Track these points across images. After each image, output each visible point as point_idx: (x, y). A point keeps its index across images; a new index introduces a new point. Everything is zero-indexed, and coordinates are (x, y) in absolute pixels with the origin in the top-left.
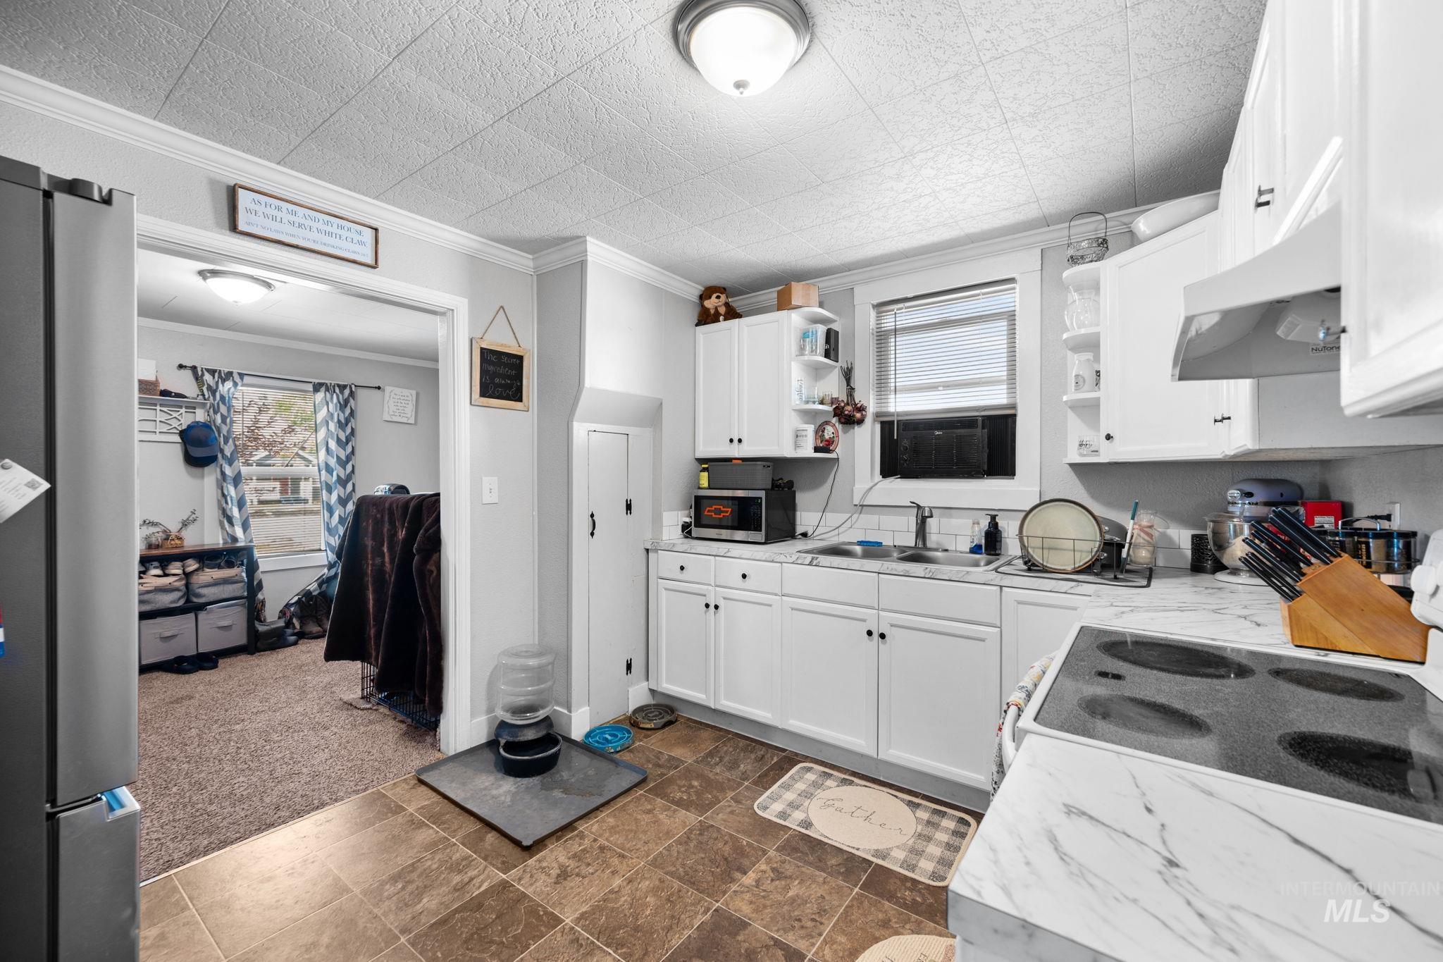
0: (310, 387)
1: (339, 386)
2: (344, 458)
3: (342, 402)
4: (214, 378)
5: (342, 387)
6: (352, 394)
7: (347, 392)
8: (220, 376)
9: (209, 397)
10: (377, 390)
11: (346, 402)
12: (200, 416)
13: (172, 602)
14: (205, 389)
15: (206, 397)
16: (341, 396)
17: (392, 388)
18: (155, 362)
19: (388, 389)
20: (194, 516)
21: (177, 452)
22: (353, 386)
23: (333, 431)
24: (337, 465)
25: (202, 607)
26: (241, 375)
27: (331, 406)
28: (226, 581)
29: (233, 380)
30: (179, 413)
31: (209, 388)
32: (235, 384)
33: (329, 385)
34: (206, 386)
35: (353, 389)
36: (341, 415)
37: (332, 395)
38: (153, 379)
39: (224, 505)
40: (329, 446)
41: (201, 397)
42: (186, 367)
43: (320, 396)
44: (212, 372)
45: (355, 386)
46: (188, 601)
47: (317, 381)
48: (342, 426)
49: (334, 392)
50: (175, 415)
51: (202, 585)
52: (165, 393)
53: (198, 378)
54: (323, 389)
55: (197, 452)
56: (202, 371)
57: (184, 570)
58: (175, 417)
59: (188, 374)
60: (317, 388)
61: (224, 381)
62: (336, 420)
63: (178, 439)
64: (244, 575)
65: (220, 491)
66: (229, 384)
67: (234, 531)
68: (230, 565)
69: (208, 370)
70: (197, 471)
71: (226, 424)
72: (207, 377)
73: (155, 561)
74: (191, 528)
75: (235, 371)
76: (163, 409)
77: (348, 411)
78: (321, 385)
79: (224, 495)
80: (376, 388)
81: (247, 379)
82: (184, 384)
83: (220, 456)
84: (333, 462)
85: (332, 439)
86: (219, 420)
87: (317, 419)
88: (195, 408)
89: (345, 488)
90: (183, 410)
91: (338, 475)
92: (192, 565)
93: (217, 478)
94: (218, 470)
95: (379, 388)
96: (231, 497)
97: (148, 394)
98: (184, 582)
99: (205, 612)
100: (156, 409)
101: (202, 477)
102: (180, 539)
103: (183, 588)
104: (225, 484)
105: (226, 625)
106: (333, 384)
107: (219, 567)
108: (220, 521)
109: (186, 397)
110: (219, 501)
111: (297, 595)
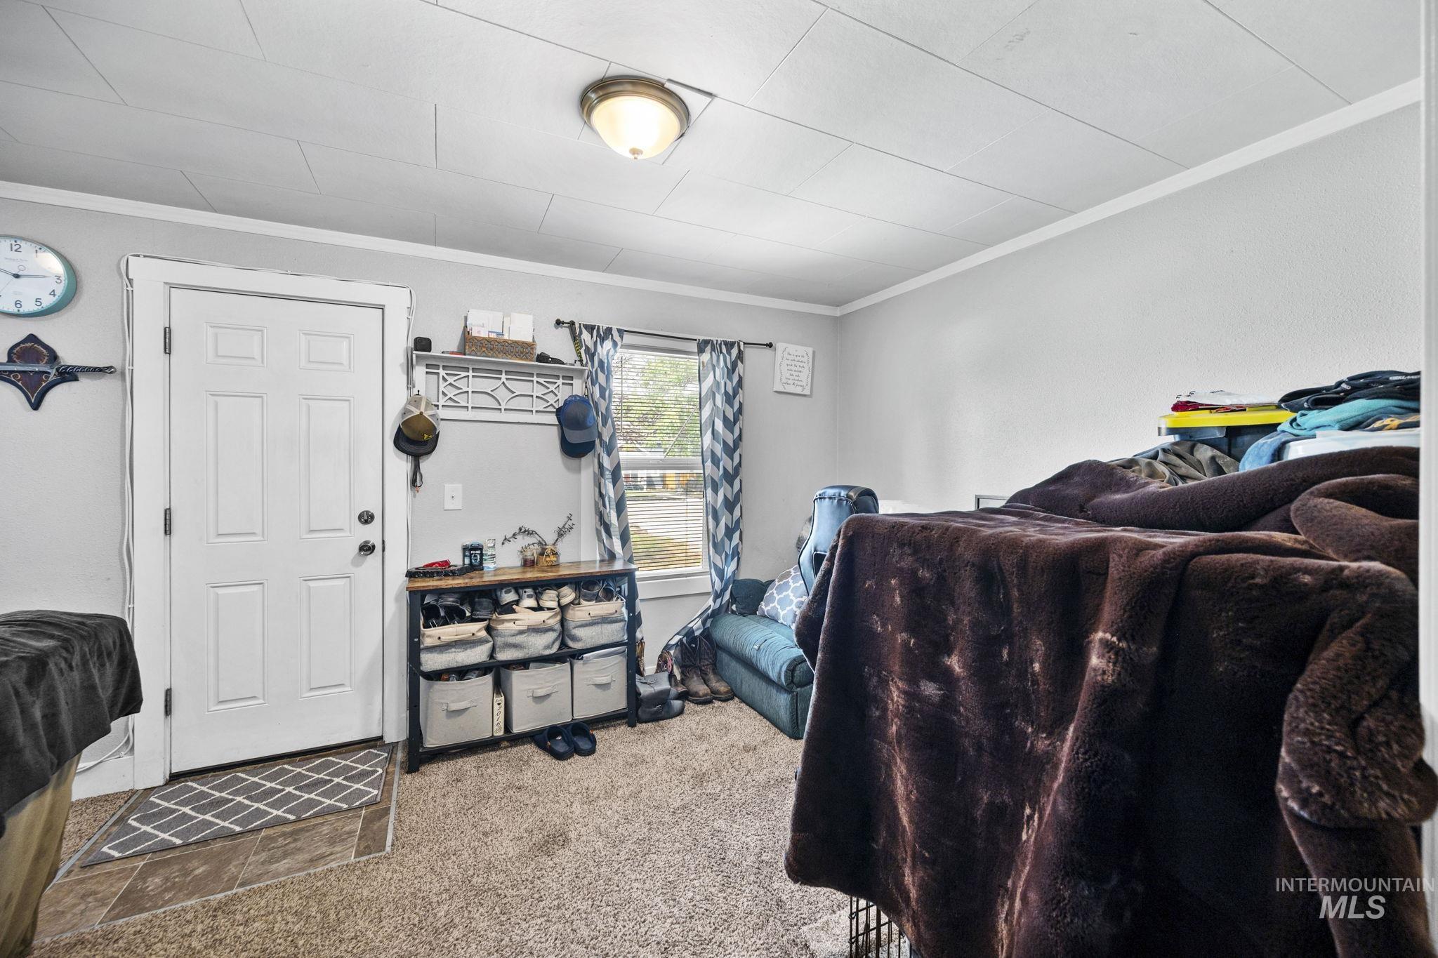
0: (694, 347)
1: (726, 343)
2: (731, 444)
3: (729, 367)
4: (592, 337)
5: (730, 345)
6: (740, 356)
7: (735, 352)
8: (599, 335)
9: (587, 362)
10: (768, 351)
11: (734, 365)
12: (578, 388)
13: (548, 647)
14: (582, 351)
15: (584, 362)
16: (728, 357)
17: (785, 345)
18: (531, 317)
19: (780, 346)
20: (570, 523)
21: (553, 434)
22: (742, 344)
23: (720, 406)
24: (724, 454)
25: (577, 655)
26: (621, 332)
27: (717, 370)
28: (605, 620)
29: (612, 338)
30: (556, 385)
31: (587, 349)
32: (615, 344)
33: (715, 342)
34: (584, 348)
35: (742, 348)
36: (729, 383)
37: (718, 357)
38: (530, 340)
39: (602, 508)
40: (715, 427)
41: (578, 363)
42: (563, 323)
43: (706, 357)
44: (590, 328)
45: (745, 343)
46: (563, 644)
47: (702, 338)
48: (729, 399)
49: (721, 352)
50: (552, 387)
51: (578, 624)
52: (543, 358)
53: (576, 338)
54: (709, 348)
55: (575, 437)
56: (580, 327)
57: (559, 602)
58: (552, 391)
59: (565, 332)
60: (702, 346)
61: (603, 340)
62: (723, 391)
63: (553, 419)
64: (624, 610)
65: (597, 490)
66: (608, 344)
67: (612, 544)
68: (609, 595)
69: (586, 327)
70: (573, 462)
71: (604, 399)
72: (586, 336)
73: (527, 587)
74: (567, 538)
75: (614, 328)
76: (542, 380)
77: (736, 379)
78: (706, 342)
79: (601, 495)
80: (767, 345)
81: (628, 338)
82: (559, 346)
83: (597, 442)
84: (719, 449)
85: (718, 418)
86: (597, 394)
88: (572, 378)
89: (732, 486)
90: (560, 381)
91: (725, 469)
92: (568, 594)
93: (594, 473)
94: (596, 461)
95: (770, 345)
96: (609, 498)
97: (521, 359)
98: (559, 618)
99: (581, 662)
100: (532, 381)
101: (579, 470)
102: (555, 554)
103: (558, 627)
104: (603, 480)
105: (604, 682)
106: (719, 342)
107: (598, 599)
108: (597, 529)
109: (563, 363)
110: (596, 503)
111: (678, 634)
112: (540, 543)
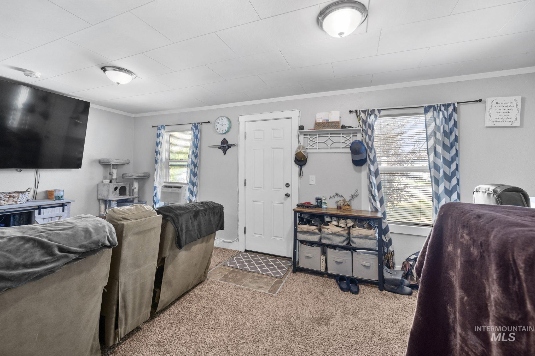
0: (422, 110)
1: (444, 105)
2: (449, 159)
3: (447, 117)
4: (365, 115)
5: (447, 106)
6: (455, 110)
7: (451, 108)
8: (369, 114)
9: (363, 126)
10: (479, 104)
11: (450, 116)
12: (359, 137)
13: (340, 242)
14: (361, 122)
15: (361, 126)
16: (445, 113)
17: (493, 99)
18: (339, 111)
19: (489, 100)
20: (357, 193)
21: (349, 158)
22: (456, 104)
23: (440, 139)
24: (444, 165)
25: (354, 249)
26: (379, 110)
27: (438, 121)
28: (366, 237)
29: (375, 114)
30: (350, 137)
31: (363, 120)
32: (376, 116)
33: (436, 106)
34: (361, 120)
35: (456, 106)
36: (446, 126)
37: (439, 113)
38: (338, 120)
39: (371, 188)
40: (437, 150)
41: (360, 127)
42: (352, 111)
43: (430, 114)
44: (364, 111)
45: (458, 103)
46: (349, 243)
47: (427, 105)
48: (447, 134)
49: (440, 110)
50: (348, 138)
51: (354, 236)
52: (343, 127)
53: (358, 117)
54: (432, 109)
55: (358, 158)
56: (360, 112)
57: (346, 225)
58: (348, 139)
59: (354, 115)
60: (427, 110)
61: (370, 115)
62: (442, 131)
63: (349, 151)
64: (376, 235)
65: (368, 180)
66: (373, 117)
67: (376, 204)
68: (370, 227)
69: (362, 111)
70: (358, 168)
71: (371, 141)
72: (362, 115)
73: (335, 217)
75: (376, 109)
76: (344, 135)
77: (452, 123)
78: (430, 107)
79: (371, 183)
80: (477, 101)
81: (383, 113)
82: (352, 121)
83: (368, 159)
84: (440, 162)
85: (440, 145)
86: (367, 139)
87: (428, 131)
88: (357, 133)
90: (351, 135)
92: (350, 223)
93: (367, 173)
94: (367, 167)
95: (480, 101)
96: (374, 184)
97: (334, 128)
98: (347, 232)
99: (356, 253)
100: (340, 136)
101: (360, 171)
102: (349, 205)
103: (346, 235)
104: (371, 176)
105: (366, 265)
106: (439, 105)
107: (364, 228)
108: (369, 198)
109: (353, 128)
110: (369, 186)
111: (414, 254)
112: (343, 200)
